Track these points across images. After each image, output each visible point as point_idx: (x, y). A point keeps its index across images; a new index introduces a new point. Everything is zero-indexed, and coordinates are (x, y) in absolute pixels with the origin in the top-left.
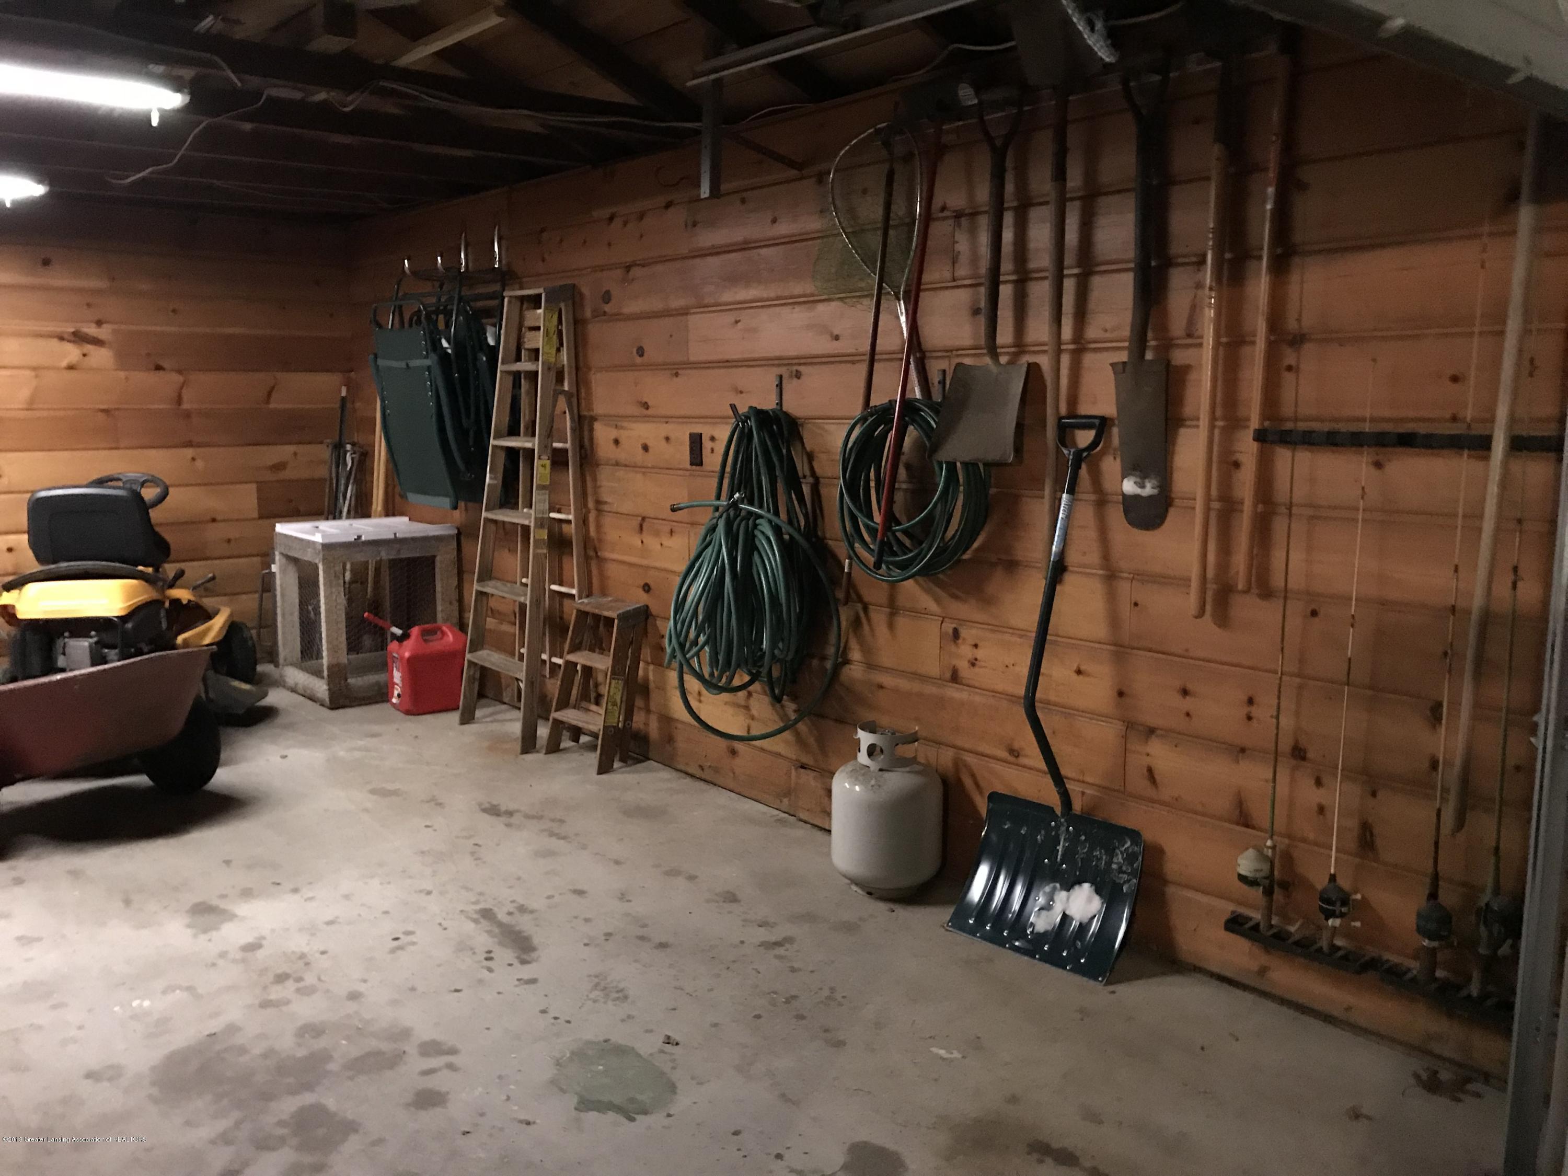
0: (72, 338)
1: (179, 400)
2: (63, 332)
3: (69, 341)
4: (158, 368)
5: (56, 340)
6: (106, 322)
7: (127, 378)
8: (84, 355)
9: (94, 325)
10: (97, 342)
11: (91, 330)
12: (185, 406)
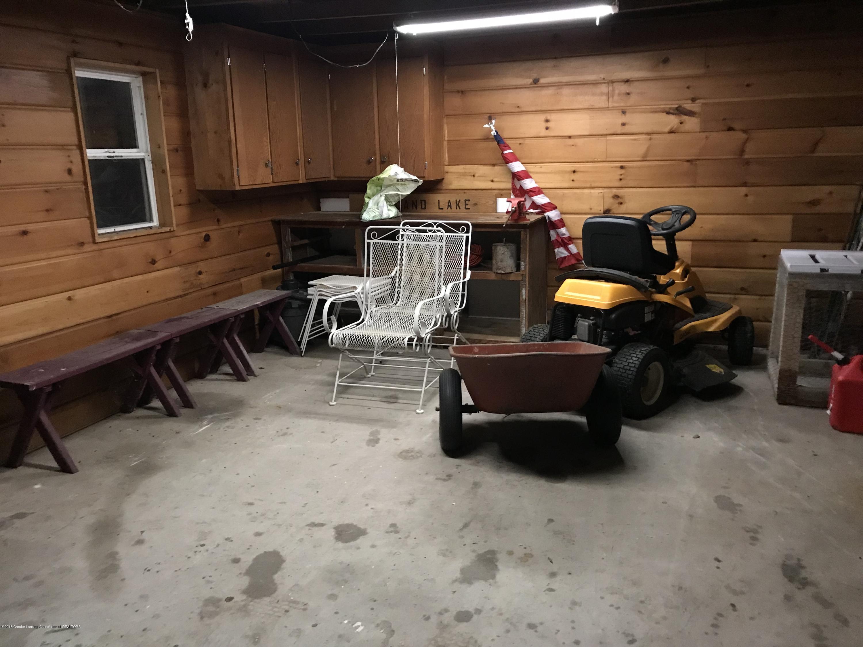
0: (676, 112)
1: (742, 152)
2: (670, 108)
3: (673, 114)
4: (730, 129)
5: (665, 114)
6: (699, 99)
7: (707, 137)
8: (681, 123)
9: (690, 101)
10: (691, 114)
11: (688, 106)
12: (746, 156)
